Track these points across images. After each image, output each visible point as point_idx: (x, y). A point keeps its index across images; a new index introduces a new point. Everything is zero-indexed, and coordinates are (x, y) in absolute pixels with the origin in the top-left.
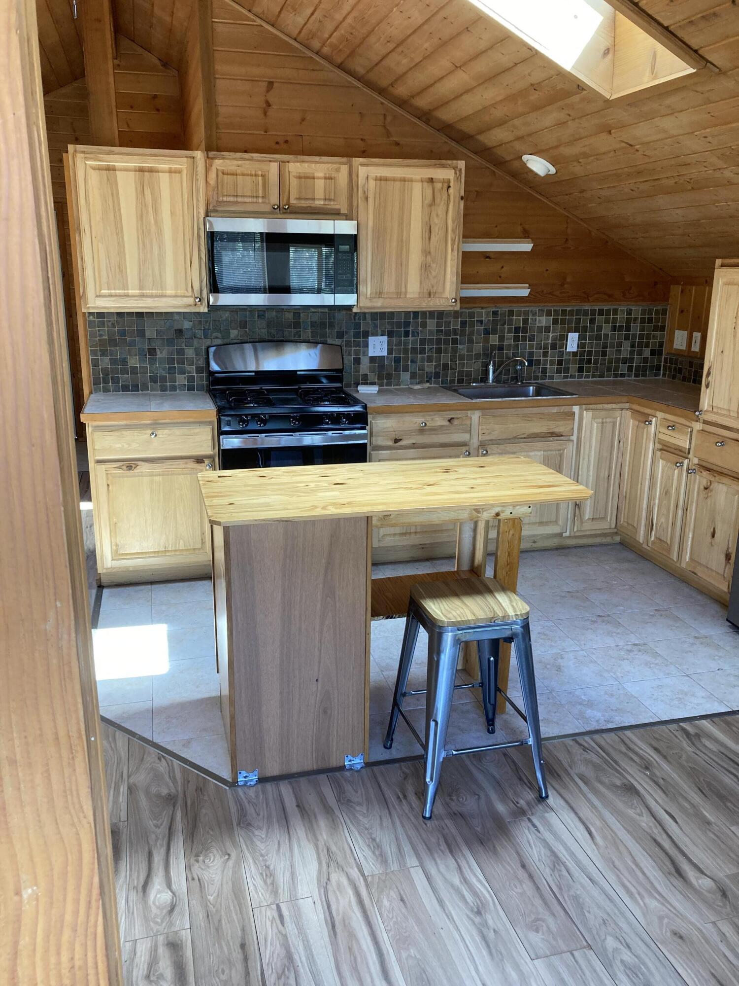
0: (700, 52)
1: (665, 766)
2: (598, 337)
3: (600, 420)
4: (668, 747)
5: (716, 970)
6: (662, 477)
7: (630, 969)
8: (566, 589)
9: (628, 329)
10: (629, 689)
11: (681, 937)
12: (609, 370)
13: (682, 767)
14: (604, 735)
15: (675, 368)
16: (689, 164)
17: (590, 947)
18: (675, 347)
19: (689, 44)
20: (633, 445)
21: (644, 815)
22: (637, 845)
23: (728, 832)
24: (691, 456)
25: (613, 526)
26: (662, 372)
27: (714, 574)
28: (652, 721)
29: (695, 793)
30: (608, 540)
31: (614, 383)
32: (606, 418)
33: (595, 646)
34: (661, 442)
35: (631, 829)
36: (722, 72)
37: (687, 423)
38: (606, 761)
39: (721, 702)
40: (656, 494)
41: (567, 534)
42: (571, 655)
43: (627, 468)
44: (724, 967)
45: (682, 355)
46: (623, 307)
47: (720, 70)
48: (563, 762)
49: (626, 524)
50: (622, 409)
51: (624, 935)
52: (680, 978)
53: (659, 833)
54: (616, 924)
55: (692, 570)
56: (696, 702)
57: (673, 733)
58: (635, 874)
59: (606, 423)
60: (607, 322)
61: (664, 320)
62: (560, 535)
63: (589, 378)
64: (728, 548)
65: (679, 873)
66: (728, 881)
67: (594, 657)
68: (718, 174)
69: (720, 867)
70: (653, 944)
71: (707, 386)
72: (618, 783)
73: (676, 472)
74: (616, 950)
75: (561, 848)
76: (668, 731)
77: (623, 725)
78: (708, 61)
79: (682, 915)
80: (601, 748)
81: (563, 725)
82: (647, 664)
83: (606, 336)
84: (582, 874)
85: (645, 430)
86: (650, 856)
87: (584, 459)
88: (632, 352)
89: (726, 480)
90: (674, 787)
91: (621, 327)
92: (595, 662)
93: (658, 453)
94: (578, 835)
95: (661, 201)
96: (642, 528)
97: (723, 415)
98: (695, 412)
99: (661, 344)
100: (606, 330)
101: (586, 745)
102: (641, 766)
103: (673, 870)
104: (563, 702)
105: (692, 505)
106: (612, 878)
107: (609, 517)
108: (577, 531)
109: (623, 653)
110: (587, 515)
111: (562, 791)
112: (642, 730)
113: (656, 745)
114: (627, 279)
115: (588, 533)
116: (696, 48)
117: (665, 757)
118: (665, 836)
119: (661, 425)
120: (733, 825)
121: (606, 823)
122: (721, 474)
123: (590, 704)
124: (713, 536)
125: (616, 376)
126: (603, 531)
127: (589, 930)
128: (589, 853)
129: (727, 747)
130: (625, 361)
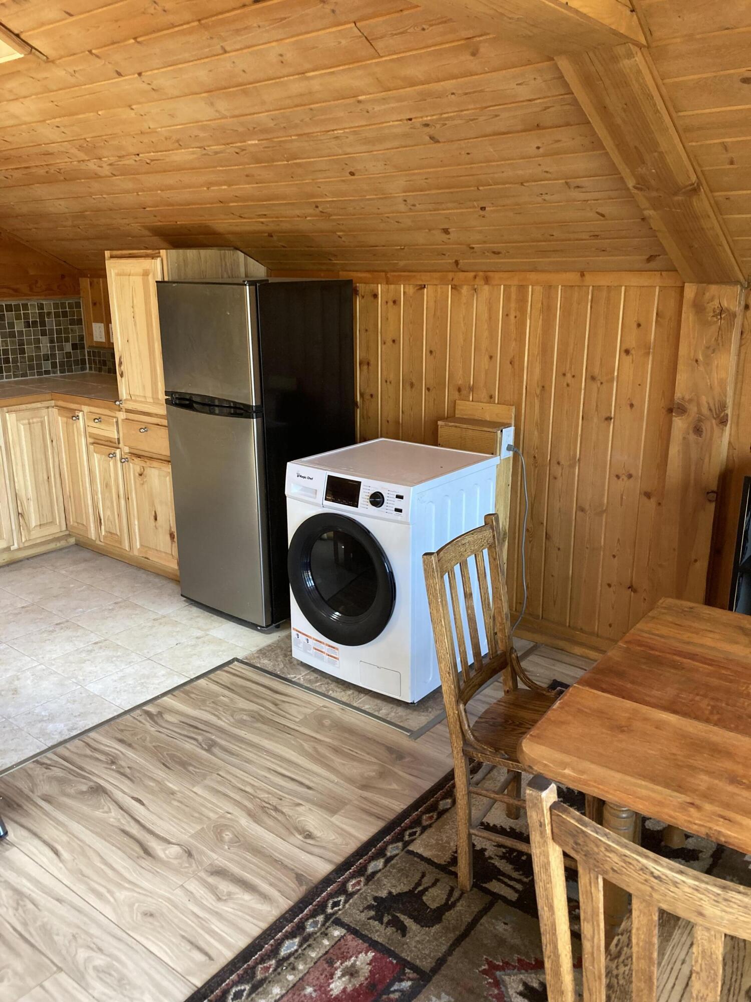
0: (22, 36)
1: (130, 753)
2: (12, 335)
3: (26, 421)
4: (132, 735)
5: (185, 931)
6: (100, 471)
7: (104, 971)
8: (19, 605)
9: (43, 324)
10: (91, 690)
11: (151, 915)
12: (31, 368)
13: (145, 748)
14: (68, 745)
15: (100, 362)
16: (52, 154)
17: (60, 969)
18: (95, 339)
19: (8, 27)
20: (67, 443)
21: (112, 811)
22: (106, 843)
23: (192, 795)
24: (121, 445)
25: (64, 528)
26: (88, 365)
27: (164, 555)
28: (116, 714)
29: (161, 770)
30: (63, 543)
31: (40, 381)
32: (32, 418)
33: (54, 656)
34: (92, 436)
35: (98, 830)
36: (48, 60)
37: (112, 414)
38: (70, 771)
39: (180, 674)
40: (97, 487)
41: (16, 546)
42: (28, 673)
43: (65, 467)
44: (192, 924)
45: (104, 348)
46: (33, 302)
47: (47, 58)
48: (24, 789)
49: (76, 524)
50: (48, 407)
51: (95, 940)
52: (152, 956)
53: (128, 822)
54: (86, 933)
55: (144, 556)
56: (157, 682)
57: (137, 719)
58: (105, 873)
59: (33, 423)
60: (18, 317)
61: (79, 313)
62: (8, 549)
63: (11, 378)
64: (170, 527)
65: (147, 852)
66: (191, 840)
67: (53, 668)
68: (83, 166)
69: (185, 830)
70: (125, 935)
71: (122, 375)
72: (84, 788)
73: (111, 463)
74: (88, 960)
75: (24, 881)
76: (131, 719)
77: (87, 728)
78: (32, 47)
79: (151, 893)
80: (64, 760)
81: (22, 750)
82: (109, 660)
83: (20, 333)
84: (49, 898)
85: (75, 425)
86: (119, 849)
87: (17, 464)
88: (52, 348)
89: (155, 464)
90: (139, 772)
91: (35, 323)
92: (56, 673)
93: (91, 447)
94: (44, 861)
95: (40, 191)
96: (92, 525)
97: (141, 402)
98: (115, 402)
99: (81, 338)
100: (19, 326)
101: (49, 762)
102: (107, 763)
103: (142, 853)
104: (22, 725)
105: (131, 493)
106: (80, 888)
107: (57, 520)
108: (26, 541)
109: (84, 655)
110: (34, 521)
111: (23, 820)
112: (106, 727)
113: (120, 736)
114: (32, 272)
115: (39, 541)
116: (16, 32)
117: (130, 745)
118: (133, 823)
119: (88, 418)
120: (194, 786)
121: (73, 835)
122: (151, 458)
123: (52, 718)
124: (156, 519)
125: (40, 373)
126: (54, 536)
127: (59, 953)
128: (56, 873)
129: (188, 716)
130: (46, 358)
